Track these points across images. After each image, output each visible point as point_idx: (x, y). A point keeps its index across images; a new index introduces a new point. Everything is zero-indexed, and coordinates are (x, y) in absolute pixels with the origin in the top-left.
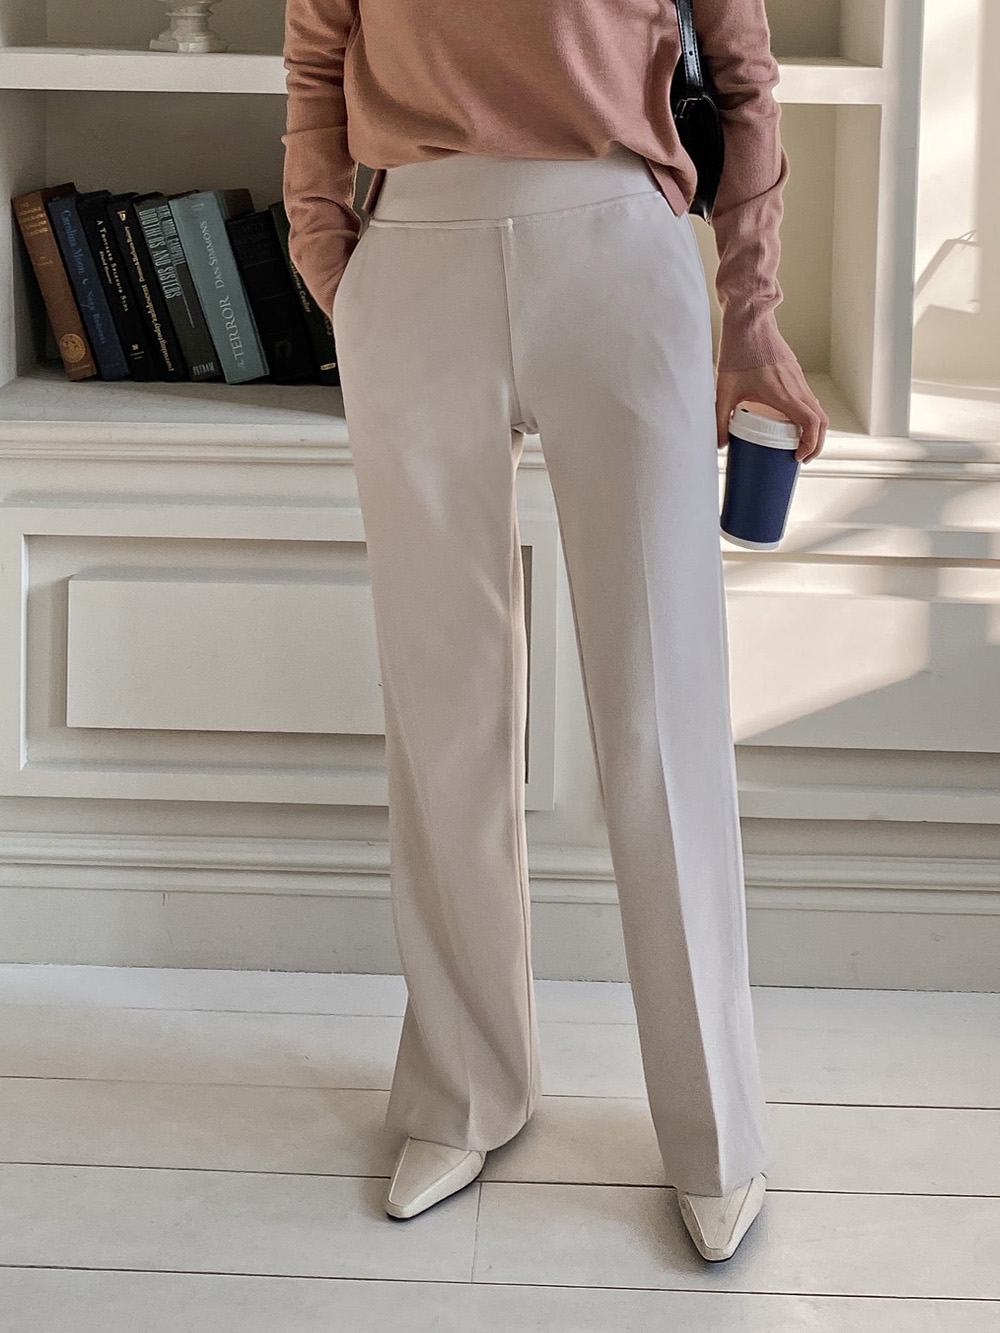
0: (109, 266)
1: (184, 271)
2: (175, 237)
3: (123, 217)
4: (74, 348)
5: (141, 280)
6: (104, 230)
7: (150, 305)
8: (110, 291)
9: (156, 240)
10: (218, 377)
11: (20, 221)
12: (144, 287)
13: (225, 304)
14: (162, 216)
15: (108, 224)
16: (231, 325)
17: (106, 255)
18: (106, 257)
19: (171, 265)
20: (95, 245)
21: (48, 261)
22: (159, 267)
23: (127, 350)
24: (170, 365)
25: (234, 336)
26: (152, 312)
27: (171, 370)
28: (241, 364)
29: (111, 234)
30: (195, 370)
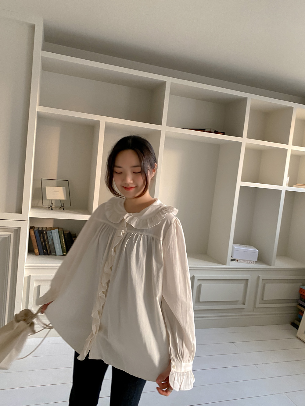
1: (53, 240)
2: (52, 235)
3: (45, 232)
4: (37, 251)
5: (46, 241)
7: (47, 245)
8: (42, 243)
9: (49, 236)
10: (56, 255)
11: (30, 233)
12: (47, 242)
13: (58, 245)
14: (50, 232)
15: (42, 234)
16: (58, 248)
17: (42, 238)
19: (51, 239)
20: (40, 236)
21: (34, 239)
22: (49, 239)
23: (43, 251)
25: (58, 249)
27: (49, 254)
28: (59, 253)
29: (43, 235)
30: (52, 254)
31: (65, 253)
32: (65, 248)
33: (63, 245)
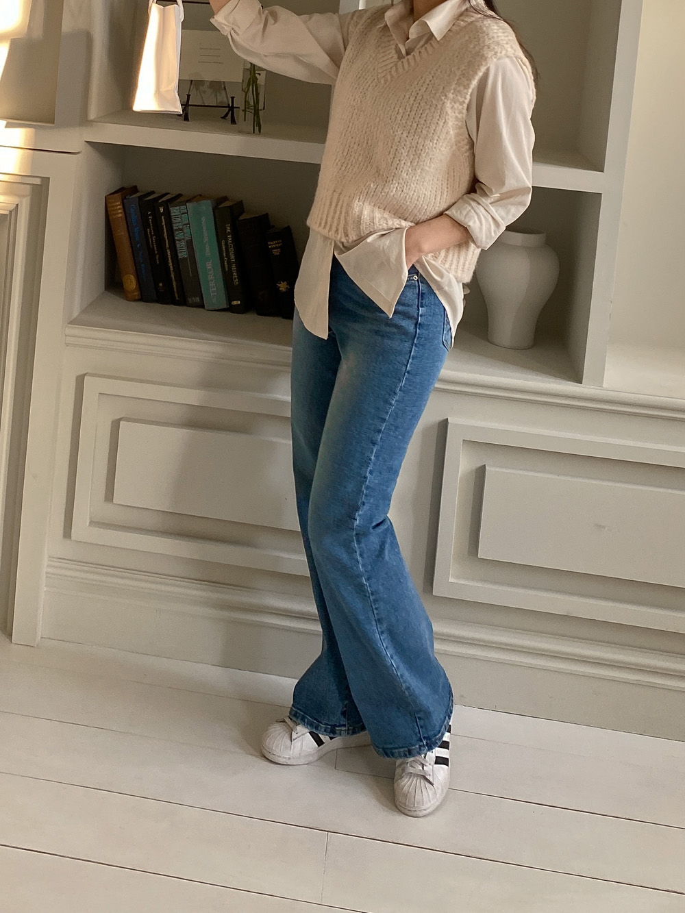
0: (152, 238)
1: (190, 244)
2: (187, 224)
3: (162, 210)
4: (131, 282)
5: (168, 246)
6: (151, 217)
7: (170, 261)
8: (151, 252)
9: (177, 225)
10: (202, 306)
11: (109, 209)
12: (168, 251)
13: (209, 265)
14: (182, 211)
15: (154, 214)
16: (211, 277)
18: (150, 232)
19: (184, 239)
20: (145, 225)
21: (121, 233)
22: (178, 240)
23: (157, 286)
24: (176, 294)
25: (212, 284)
26: (171, 264)
27: (177, 299)
28: (214, 301)
29: (154, 219)
30: (190, 300)
31: (235, 303)
32: (236, 282)
33: (230, 268)
